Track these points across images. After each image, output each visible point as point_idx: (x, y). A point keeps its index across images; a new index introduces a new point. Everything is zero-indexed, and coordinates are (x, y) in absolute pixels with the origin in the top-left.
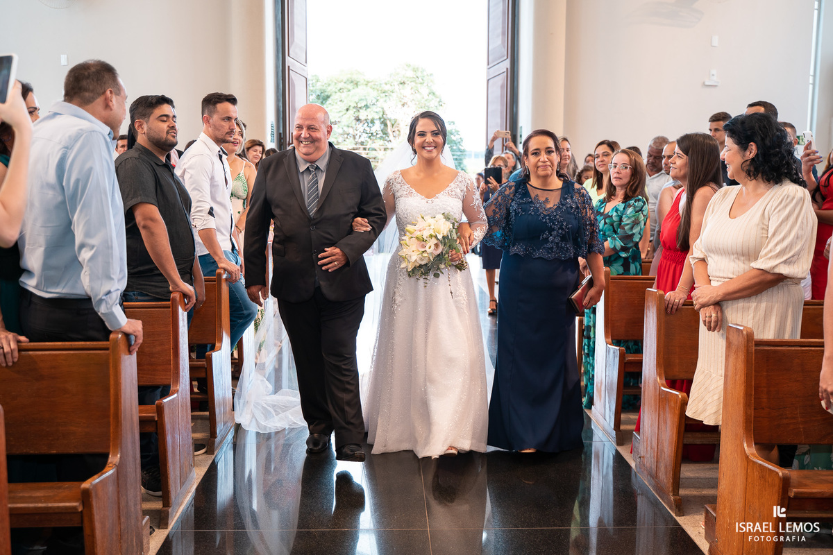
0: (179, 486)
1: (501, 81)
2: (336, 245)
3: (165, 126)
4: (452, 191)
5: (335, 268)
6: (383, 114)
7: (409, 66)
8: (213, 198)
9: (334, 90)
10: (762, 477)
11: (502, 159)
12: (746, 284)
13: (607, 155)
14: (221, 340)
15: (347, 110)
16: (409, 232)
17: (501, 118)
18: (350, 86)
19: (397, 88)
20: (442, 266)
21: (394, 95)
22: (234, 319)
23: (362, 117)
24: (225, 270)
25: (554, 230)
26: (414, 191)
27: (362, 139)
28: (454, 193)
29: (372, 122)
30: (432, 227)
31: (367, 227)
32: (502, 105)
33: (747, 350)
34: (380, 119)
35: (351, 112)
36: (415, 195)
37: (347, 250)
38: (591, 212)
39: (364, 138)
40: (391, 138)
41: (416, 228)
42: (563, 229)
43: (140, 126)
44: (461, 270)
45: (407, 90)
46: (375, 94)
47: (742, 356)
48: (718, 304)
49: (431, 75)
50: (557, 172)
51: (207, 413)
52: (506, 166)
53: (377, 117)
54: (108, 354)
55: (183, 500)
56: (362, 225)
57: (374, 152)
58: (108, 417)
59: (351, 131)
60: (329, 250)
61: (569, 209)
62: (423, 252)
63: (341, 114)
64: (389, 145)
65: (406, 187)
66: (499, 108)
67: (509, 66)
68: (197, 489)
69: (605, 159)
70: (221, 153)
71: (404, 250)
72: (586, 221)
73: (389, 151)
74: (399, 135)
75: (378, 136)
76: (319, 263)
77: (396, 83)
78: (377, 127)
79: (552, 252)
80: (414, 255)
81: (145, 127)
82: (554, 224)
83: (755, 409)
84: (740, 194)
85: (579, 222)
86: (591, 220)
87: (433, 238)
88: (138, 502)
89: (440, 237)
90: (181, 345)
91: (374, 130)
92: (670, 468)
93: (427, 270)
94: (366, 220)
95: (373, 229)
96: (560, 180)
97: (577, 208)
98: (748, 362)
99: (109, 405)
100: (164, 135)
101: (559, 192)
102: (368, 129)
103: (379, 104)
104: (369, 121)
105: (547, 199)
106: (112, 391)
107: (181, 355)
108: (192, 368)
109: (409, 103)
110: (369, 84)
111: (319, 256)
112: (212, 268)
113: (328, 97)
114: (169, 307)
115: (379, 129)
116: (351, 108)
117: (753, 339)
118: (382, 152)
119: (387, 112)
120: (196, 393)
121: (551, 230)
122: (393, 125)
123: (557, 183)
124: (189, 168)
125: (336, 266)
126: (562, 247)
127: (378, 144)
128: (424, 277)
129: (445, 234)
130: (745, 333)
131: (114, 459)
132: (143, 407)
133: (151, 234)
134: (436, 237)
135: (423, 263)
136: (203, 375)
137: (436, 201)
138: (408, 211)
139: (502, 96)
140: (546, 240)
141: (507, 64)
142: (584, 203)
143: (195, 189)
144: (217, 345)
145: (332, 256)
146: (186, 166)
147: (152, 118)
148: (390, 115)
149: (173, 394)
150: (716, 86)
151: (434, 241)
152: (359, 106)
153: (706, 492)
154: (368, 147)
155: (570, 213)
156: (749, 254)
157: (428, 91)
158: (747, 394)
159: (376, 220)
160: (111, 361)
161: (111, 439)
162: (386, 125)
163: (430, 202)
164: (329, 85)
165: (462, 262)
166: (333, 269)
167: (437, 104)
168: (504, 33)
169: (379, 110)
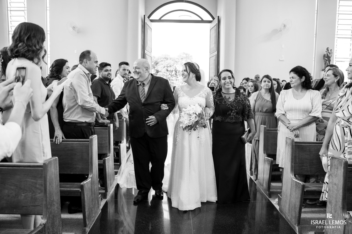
0: (110, 186)
1: (214, 58)
2: (154, 115)
3: (107, 73)
4: (201, 95)
5: (153, 125)
6: (176, 68)
7: (184, 53)
9: (160, 61)
10: (296, 185)
11: (214, 83)
13: (246, 83)
14: (123, 140)
15: (164, 67)
16: (184, 111)
17: (214, 70)
18: (165, 60)
19: (180, 60)
20: (197, 126)
21: (179, 62)
22: (127, 133)
23: (169, 69)
24: (124, 117)
25: (233, 110)
26: (185, 94)
27: (169, 77)
28: (202, 96)
29: (172, 71)
30: (194, 109)
31: (167, 107)
32: (214, 66)
33: (292, 145)
34: (175, 70)
35: (165, 68)
36: (186, 96)
37: (158, 117)
38: (248, 102)
39: (169, 76)
40: (178, 76)
41: (187, 109)
42: (237, 110)
44: (205, 128)
46: (173, 62)
47: (290, 147)
49: (191, 56)
50: (233, 86)
51: (119, 163)
52: (215, 86)
53: (173, 69)
54: (89, 143)
55: (111, 191)
56: (164, 107)
57: (173, 81)
58: (89, 163)
59: (165, 74)
60: (151, 117)
61: (239, 101)
62: (190, 120)
63: (162, 69)
64: (178, 79)
65: (182, 93)
66: (213, 67)
67: (217, 53)
68: (115, 187)
69: (246, 84)
70: (124, 80)
71: (182, 119)
72: (246, 106)
73: (177, 81)
75: (174, 76)
76: (146, 122)
77: (180, 59)
78: (174, 73)
79: (233, 119)
80: (186, 121)
81: (101, 73)
82: (233, 107)
83: (294, 163)
85: (243, 106)
86: (248, 105)
87: (195, 114)
88: (98, 190)
89: (197, 114)
90: (111, 141)
92: (267, 183)
93: (191, 128)
94: (166, 105)
95: (169, 109)
96: (234, 89)
97: (242, 100)
98: (292, 148)
99: (89, 159)
100: (106, 76)
101: (234, 95)
102: (170, 73)
103: (174, 65)
104: (171, 71)
105: (229, 97)
106: (90, 155)
107: (111, 144)
108: (114, 149)
110: (172, 59)
111: (146, 119)
112: (121, 117)
113: (158, 63)
114: (107, 129)
115: (174, 74)
116: (165, 67)
117: (294, 141)
118: (175, 81)
119: (177, 68)
120: (116, 157)
121: (232, 110)
122: (179, 72)
123: (234, 91)
124: (114, 85)
125: (153, 124)
126: (237, 117)
127: (174, 78)
128: (190, 130)
129: (200, 113)
130: (291, 139)
131: (90, 176)
132: (99, 160)
134: (196, 113)
135: (190, 125)
136: (117, 151)
137: (194, 99)
138: (182, 103)
139: (214, 63)
140: (230, 114)
141: (216, 53)
142: (245, 98)
143: (116, 92)
144: (122, 142)
145: (152, 119)
146: (113, 85)
147: (103, 71)
148: (178, 69)
149: (108, 157)
150: (283, 61)
151: (195, 115)
152: (168, 66)
153: (279, 190)
154: (171, 79)
155: (239, 103)
158: (292, 159)
159: (170, 105)
160: (90, 145)
161: (90, 170)
162: (177, 72)
163: (191, 99)
164: (158, 59)
165: (206, 124)
166: (152, 125)
168: (215, 43)
169: (174, 67)
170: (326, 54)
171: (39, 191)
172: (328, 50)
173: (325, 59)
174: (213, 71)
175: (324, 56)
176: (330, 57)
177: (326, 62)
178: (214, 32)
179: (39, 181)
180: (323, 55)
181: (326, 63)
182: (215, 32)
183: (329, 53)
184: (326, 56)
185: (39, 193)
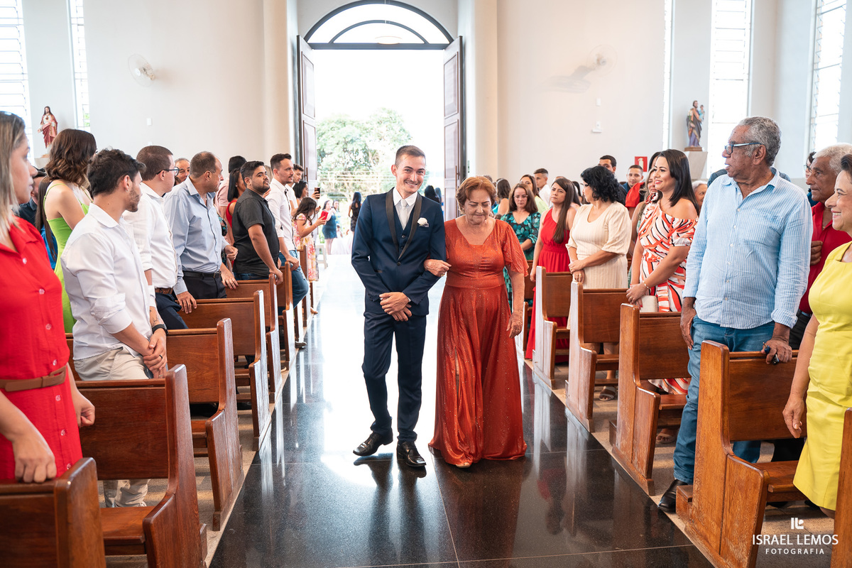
1: (454, 128)
3: (261, 179)
6: (366, 146)
7: (384, 109)
8: (281, 218)
9: (327, 128)
12: (599, 258)
14: (288, 304)
15: (338, 144)
17: (455, 154)
18: (339, 126)
21: (373, 131)
23: (349, 149)
24: (290, 262)
29: (357, 151)
32: (455, 145)
34: (363, 149)
35: (341, 145)
43: (248, 181)
45: (383, 128)
46: (358, 131)
48: (583, 270)
49: (402, 116)
53: (360, 148)
63: (332, 147)
64: (370, 171)
67: (459, 118)
74: (377, 162)
75: (362, 163)
77: (374, 123)
78: (361, 155)
81: (250, 181)
84: (592, 209)
91: (358, 158)
102: (353, 158)
103: (362, 138)
104: (354, 152)
109: (385, 138)
110: (354, 124)
115: (362, 158)
116: (340, 142)
119: (368, 145)
122: (373, 155)
133: (258, 243)
139: (454, 139)
141: (458, 117)
147: (253, 176)
148: (371, 147)
150: (600, 133)
152: (347, 140)
156: (599, 241)
157: (399, 128)
162: (367, 154)
164: (323, 125)
167: (406, 138)
168: (455, 95)
169: (362, 143)
170: (691, 114)
171: (208, 369)
172: (696, 107)
173: (691, 127)
174: (453, 156)
175: (689, 118)
176: (700, 122)
177: (692, 132)
178: (453, 70)
179: (206, 354)
180: (686, 117)
181: (693, 134)
182: (455, 72)
183: (698, 112)
184: (692, 119)
185: (208, 372)
